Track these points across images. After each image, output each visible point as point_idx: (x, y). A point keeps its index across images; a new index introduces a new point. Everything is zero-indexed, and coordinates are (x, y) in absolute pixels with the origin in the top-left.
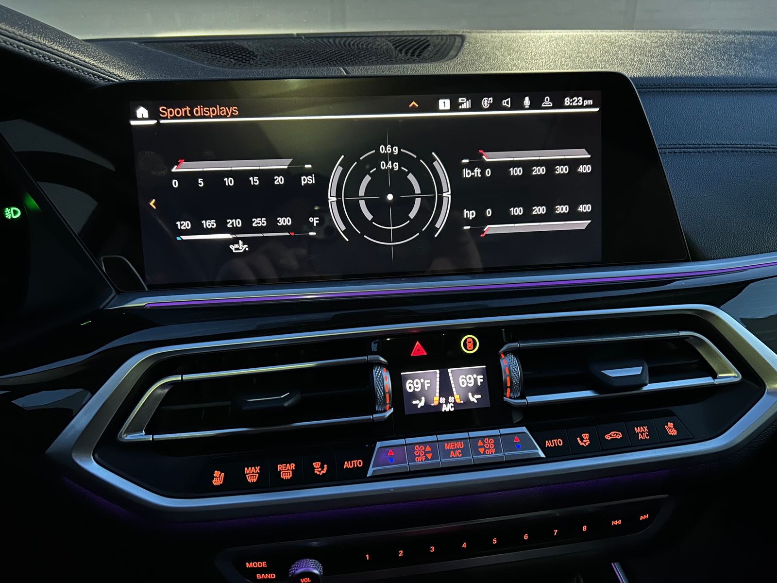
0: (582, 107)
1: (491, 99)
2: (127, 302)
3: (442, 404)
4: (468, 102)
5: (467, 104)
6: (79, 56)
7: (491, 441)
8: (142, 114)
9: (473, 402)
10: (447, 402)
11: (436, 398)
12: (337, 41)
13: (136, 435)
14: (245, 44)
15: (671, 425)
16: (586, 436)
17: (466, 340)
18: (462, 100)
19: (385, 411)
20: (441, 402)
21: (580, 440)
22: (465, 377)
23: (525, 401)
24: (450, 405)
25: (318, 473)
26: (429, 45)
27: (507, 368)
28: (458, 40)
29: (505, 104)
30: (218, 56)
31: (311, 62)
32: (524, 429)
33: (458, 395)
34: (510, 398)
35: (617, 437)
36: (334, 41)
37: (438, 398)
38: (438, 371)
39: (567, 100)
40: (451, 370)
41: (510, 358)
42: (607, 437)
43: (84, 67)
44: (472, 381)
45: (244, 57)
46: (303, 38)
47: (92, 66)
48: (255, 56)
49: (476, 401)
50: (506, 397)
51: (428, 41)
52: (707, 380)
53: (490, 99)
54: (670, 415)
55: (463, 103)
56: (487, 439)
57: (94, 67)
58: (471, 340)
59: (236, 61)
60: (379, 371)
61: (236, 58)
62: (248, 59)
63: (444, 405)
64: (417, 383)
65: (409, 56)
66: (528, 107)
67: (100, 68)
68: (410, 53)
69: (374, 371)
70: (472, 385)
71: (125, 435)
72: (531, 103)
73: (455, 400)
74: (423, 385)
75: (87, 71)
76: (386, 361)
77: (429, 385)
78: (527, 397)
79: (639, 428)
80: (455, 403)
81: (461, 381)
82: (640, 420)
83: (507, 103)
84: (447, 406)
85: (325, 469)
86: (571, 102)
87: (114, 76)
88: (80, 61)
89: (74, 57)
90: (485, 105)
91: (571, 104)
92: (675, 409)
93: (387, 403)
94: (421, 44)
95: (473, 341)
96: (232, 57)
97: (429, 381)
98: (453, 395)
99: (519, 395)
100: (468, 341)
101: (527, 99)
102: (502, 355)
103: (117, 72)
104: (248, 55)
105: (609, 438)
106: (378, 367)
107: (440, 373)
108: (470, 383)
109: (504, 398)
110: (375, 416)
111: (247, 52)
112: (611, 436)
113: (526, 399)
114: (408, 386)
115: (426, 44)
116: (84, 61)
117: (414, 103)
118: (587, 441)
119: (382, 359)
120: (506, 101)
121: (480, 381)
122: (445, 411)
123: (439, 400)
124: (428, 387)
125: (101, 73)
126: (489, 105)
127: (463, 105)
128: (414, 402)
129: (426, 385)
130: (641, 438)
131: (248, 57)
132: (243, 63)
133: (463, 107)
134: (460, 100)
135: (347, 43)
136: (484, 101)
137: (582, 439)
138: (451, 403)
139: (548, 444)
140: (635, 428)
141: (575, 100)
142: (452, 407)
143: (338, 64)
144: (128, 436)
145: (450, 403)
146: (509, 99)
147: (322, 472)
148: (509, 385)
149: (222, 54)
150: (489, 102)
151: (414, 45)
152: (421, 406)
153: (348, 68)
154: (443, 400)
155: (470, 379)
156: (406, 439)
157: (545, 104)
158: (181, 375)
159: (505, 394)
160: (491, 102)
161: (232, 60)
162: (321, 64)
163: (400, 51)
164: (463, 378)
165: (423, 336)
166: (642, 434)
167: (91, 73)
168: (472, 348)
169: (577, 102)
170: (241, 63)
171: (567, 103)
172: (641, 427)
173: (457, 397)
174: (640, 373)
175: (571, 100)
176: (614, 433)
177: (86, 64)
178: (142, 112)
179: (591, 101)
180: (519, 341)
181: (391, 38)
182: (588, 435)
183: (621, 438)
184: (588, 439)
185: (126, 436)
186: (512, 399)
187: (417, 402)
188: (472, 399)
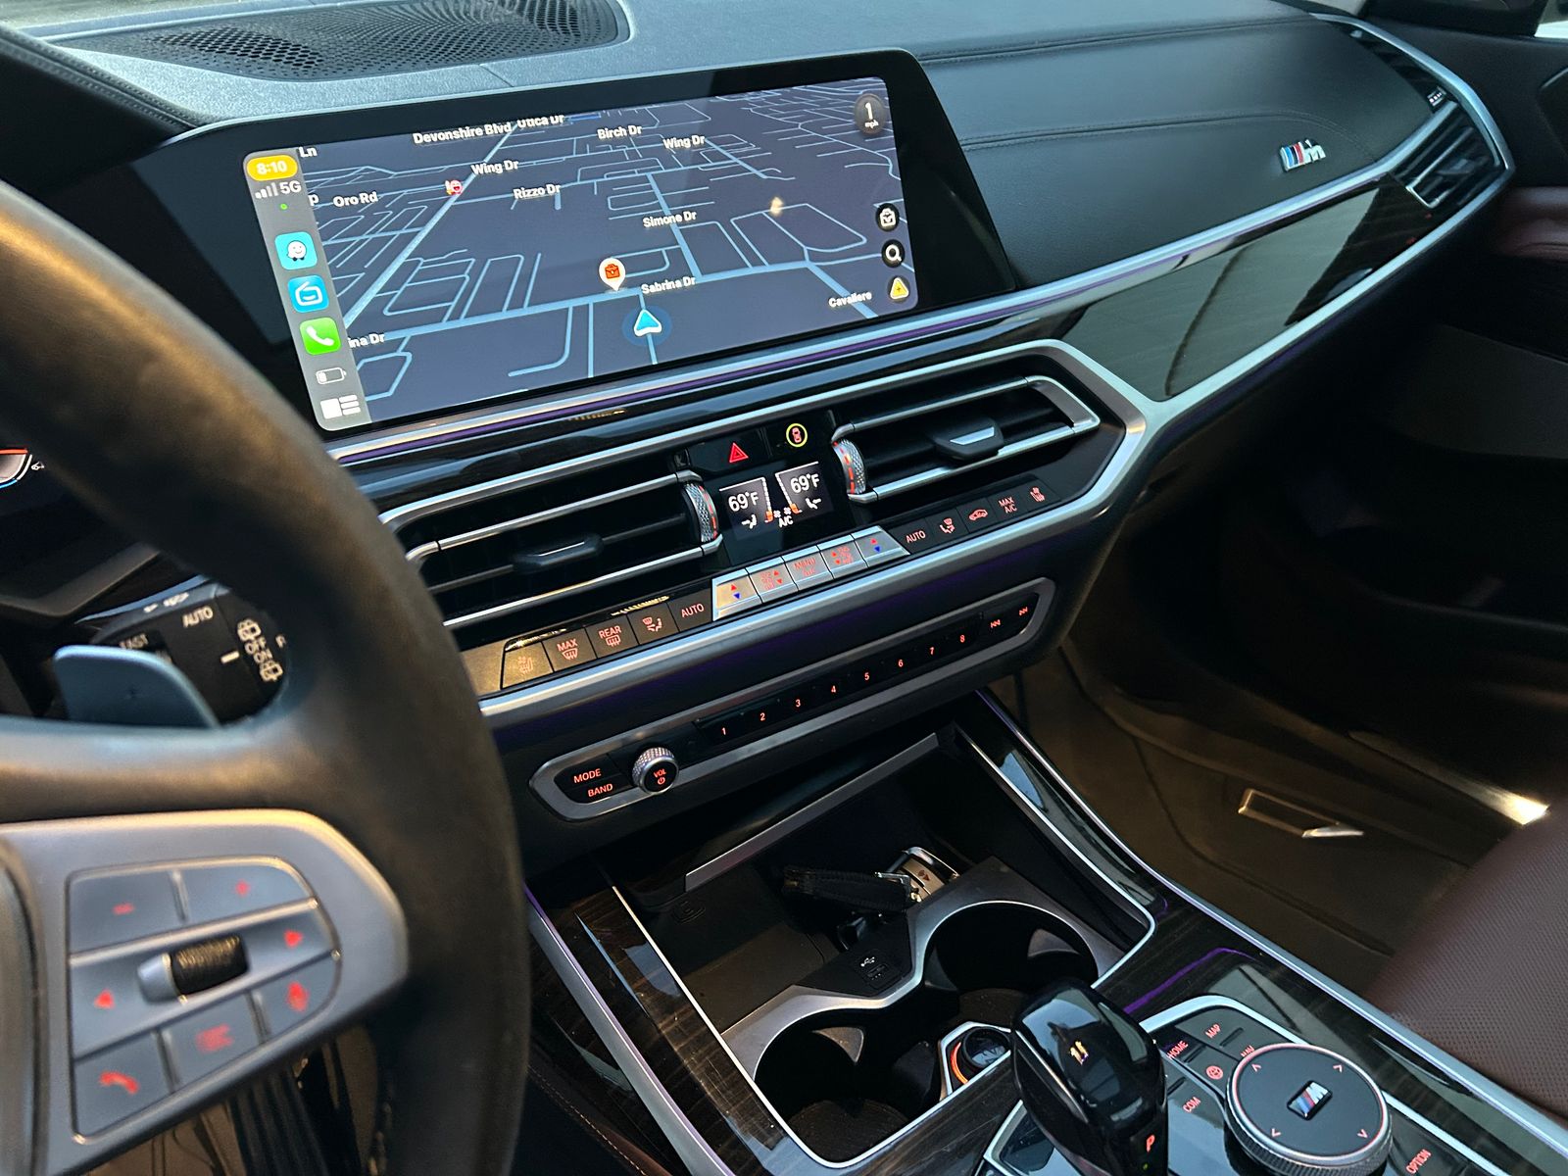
3: (778, 519)
9: (814, 509)
10: (783, 515)
11: (769, 513)
15: (1036, 490)
16: (949, 522)
17: (791, 430)
19: (713, 539)
20: (776, 517)
21: (943, 527)
22: (797, 480)
23: (874, 493)
24: (787, 519)
25: (653, 630)
30: (247, 58)
32: (876, 529)
33: (794, 504)
34: (857, 494)
37: (771, 512)
38: (763, 479)
40: (779, 475)
41: (846, 446)
42: (972, 518)
44: (807, 483)
45: (297, 57)
49: (816, 507)
50: (851, 493)
52: (1064, 432)
54: (1031, 479)
56: (841, 549)
58: (797, 430)
61: (284, 59)
62: (306, 59)
63: (780, 520)
64: (742, 499)
65: (561, 35)
68: (559, 27)
69: (689, 492)
70: (806, 489)
73: (791, 510)
74: (749, 498)
76: (697, 477)
77: (757, 498)
78: (875, 489)
79: (1003, 500)
80: (792, 514)
81: (793, 486)
82: (1003, 491)
84: (784, 521)
85: (660, 624)
92: (1036, 472)
93: (714, 528)
95: (800, 430)
96: (273, 57)
97: (755, 493)
98: (788, 506)
99: (864, 489)
100: (794, 431)
102: (836, 443)
104: (300, 53)
106: (687, 485)
108: (805, 486)
109: (850, 495)
110: (702, 548)
111: (290, 47)
112: (975, 516)
113: (874, 491)
114: (731, 504)
118: (950, 527)
119: (693, 475)
121: (815, 481)
122: (782, 526)
123: (773, 515)
128: (744, 523)
129: (754, 499)
130: (1008, 512)
131: (303, 56)
137: (945, 526)
138: (788, 515)
139: (909, 539)
140: (1000, 501)
142: (789, 520)
145: (786, 516)
147: (657, 628)
148: (851, 478)
152: (754, 527)
153: (490, 66)
154: (777, 514)
155: (803, 481)
156: (747, 569)
158: (436, 542)
159: (848, 490)
161: (282, 65)
164: (794, 482)
165: (740, 434)
166: (1008, 506)
168: (800, 440)
172: (1006, 500)
173: (793, 506)
174: (993, 435)
176: (979, 512)
180: (852, 422)
182: (950, 520)
183: (986, 515)
184: (952, 524)
186: (859, 495)
187: (748, 522)
188: (811, 506)
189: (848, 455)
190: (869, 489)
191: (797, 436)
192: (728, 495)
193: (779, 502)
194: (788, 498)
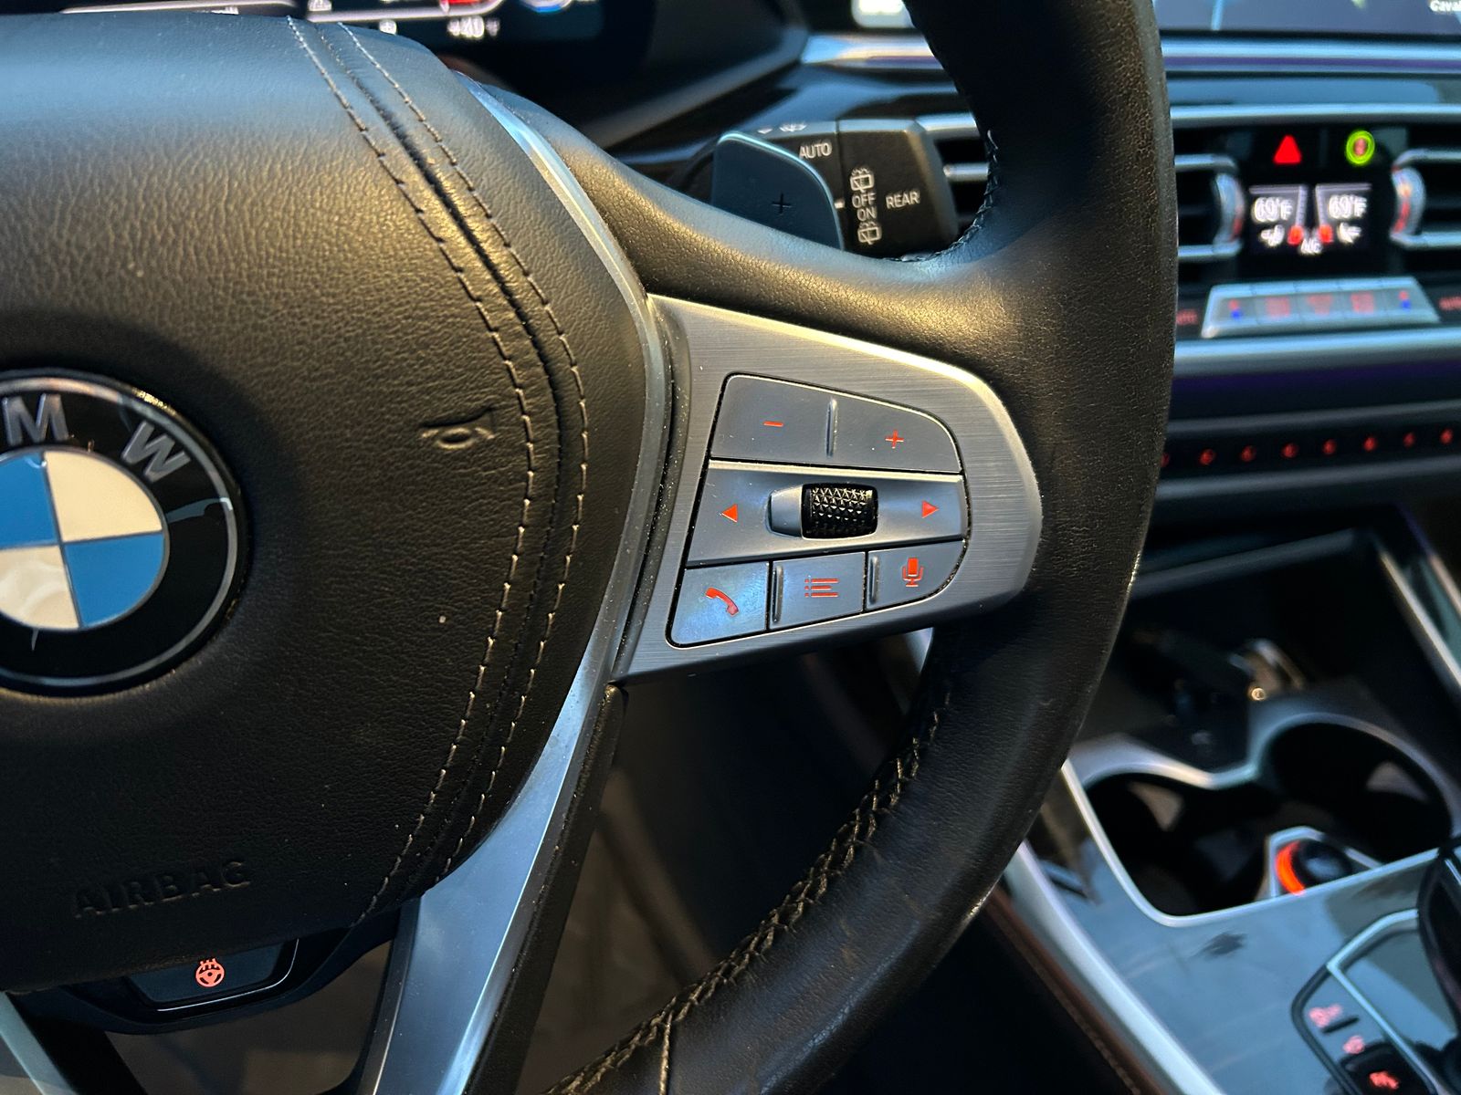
9: (1347, 240)
32: (1411, 282)
38: (1301, 189)
40: (1320, 189)
41: (1409, 175)
49: (1351, 240)
56: (1365, 293)
60: (1225, 181)
70: (1347, 214)
76: (1236, 167)
78: (1425, 235)
95: (1365, 143)
98: (1319, 228)
99: (1412, 231)
100: (1358, 143)
102: (1397, 169)
106: (1223, 176)
109: (1390, 233)
113: (1423, 239)
114: (1258, 211)
119: (1230, 163)
121: (1360, 209)
122: (1306, 252)
128: (1264, 237)
139: (1443, 304)
152: (1275, 244)
154: (1304, 233)
156: (1253, 285)
159: (1394, 227)
165: (1299, 130)
173: (1323, 229)
180: (1425, 149)
186: (1403, 236)
189: (1408, 187)
191: (1359, 150)
192: (1257, 196)
193: (1311, 221)
194: (1321, 218)
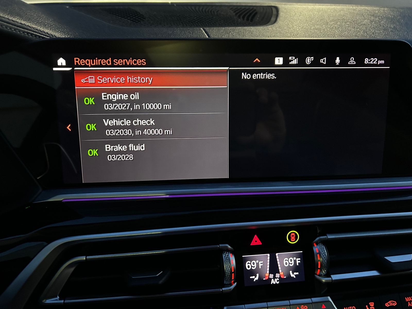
0: (376, 65)
1: (313, 58)
2: (50, 197)
3: (271, 279)
4: (295, 60)
5: (295, 62)
6: (17, 20)
7: (306, 307)
8: (62, 63)
9: (293, 277)
10: (274, 278)
11: (267, 275)
12: (197, 8)
13: (52, 299)
14: (138, 9)
17: (290, 234)
18: (291, 58)
19: (231, 285)
20: (270, 278)
21: (368, 307)
22: (287, 259)
23: (330, 279)
24: (276, 280)
26: (256, 13)
27: (318, 255)
28: (274, 10)
29: (322, 62)
30: (120, 17)
31: (181, 23)
32: (329, 298)
33: (282, 273)
34: (319, 275)
35: (393, 305)
36: (195, 8)
37: (268, 274)
38: (269, 255)
39: (367, 60)
40: (278, 254)
41: (321, 248)
42: (387, 305)
43: (20, 28)
44: (293, 262)
45: (137, 19)
46: (175, 5)
47: (26, 27)
48: (144, 18)
49: (295, 277)
50: (316, 274)
51: (255, 10)
53: (311, 58)
55: (292, 60)
56: (303, 306)
57: (28, 27)
58: (294, 234)
59: (132, 21)
60: (228, 256)
61: (132, 19)
62: (139, 20)
63: (273, 280)
64: (254, 263)
65: (245, 20)
66: (338, 64)
67: (33, 28)
68: (245, 18)
69: (224, 256)
71: (44, 300)
72: (340, 61)
73: (280, 276)
74: (258, 264)
75: (22, 31)
76: (233, 249)
77: (262, 265)
78: (332, 276)
79: (408, 298)
80: (280, 278)
81: (285, 262)
82: (409, 292)
83: (324, 61)
84: (274, 281)
86: (369, 62)
87: (44, 33)
88: (17, 24)
89: (12, 21)
90: (307, 62)
91: (369, 63)
93: (233, 279)
94: (251, 12)
95: (295, 235)
96: (129, 18)
97: (262, 262)
98: (279, 273)
99: (325, 273)
100: (292, 234)
101: (338, 58)
102: (315, 244)
103: (46, 31)
104: (139, 17)
105: (388, 305)
106: (227, 252)
107: (270, 256)
108: (291, 264)
109: (315, 275)
110: (223, 289)
111: (139, 15)
112: (389, 304)
113: (331, 277)
114: (247, 265)
115: (255, 12)
116: (21, 23)
117: (257, 59)
118: (372, 308)
119: (229, 247)
120: (322, 60)
121: (298, 262)
122: (273, 283)
123: (269, 276)
124: (261, 266)
125: (34, 32)
126: (311, 62)
127: (292, 62)
128: (251, 277)
129: (260, 265)
130: (410, 306)
131: (140, 19)
132: (136, 23)
133: (292, 63)
134: (290, 58)
135: (204, 10)
136: (308, 59)
138: (277, 278)
140: (406, 298)
141: (372, 60)
142: (278, 281)
143: (199, 25)
144: (47, 301)
146: (325, 58)
148: (319, 267)
149: (123, 16)
150: (310, 60)
151: (247, 13)
152: (256, 280)
153: (207, 29)
154: (271, 276)
155: (291, 260)
156: (245, 305)
157: (350, 63)
158: (85, 257)
159: (316, 272)
160: (312, 60)
161: (129, 21)
162: (188, 25)
163: (239, 17)
164: (286, 260)
165: (260, 231)
166: (410, 302)
167: (25, 32)
168: (294, 240)
169: (373, 62)
170: (135, 23)
171: (366, 62)
172: (410, 297)
173: (281, 273)
174: (411, 259)
175: (369, 60)
176: (392, 302)
177: (22, 25)
178: (61, 61)
179: (383, 61)
180: (327, 235)
181: (231, 7)
182: (373, 303)
183: (396, 305)
184: (374, 306)
185: (46, 301)
186: (321, 277)
187: (254, 277)
188: (292, 275)
190: (328, 275)
191: (293, 238)
192: (246, 260)
193: (274, 269)
194: (280, 268)
